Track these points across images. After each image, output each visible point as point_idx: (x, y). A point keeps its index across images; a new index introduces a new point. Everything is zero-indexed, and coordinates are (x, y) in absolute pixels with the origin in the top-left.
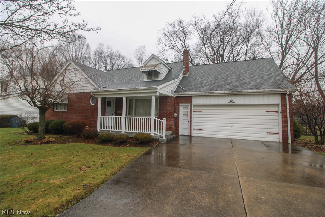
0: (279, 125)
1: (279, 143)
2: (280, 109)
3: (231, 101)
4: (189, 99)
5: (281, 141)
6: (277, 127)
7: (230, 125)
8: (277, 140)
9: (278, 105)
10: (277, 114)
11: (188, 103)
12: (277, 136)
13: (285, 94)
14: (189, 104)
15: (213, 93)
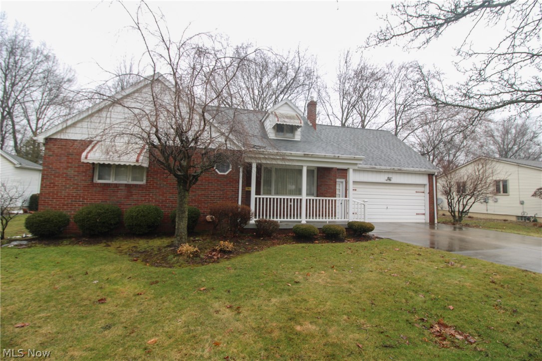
0: (425, 206)
1: (425, 223)
2: (427, 189)
3: (389, 179)
4: (344, 173)
5: (428, 222)
6: (423, 208)
7: (385, 207)
8: (423, 221)
9: (425, 185)
10: (423, 194)
11: (343, 178)
12: (423, 217)
13: (433, 175)
14: (344, 180)
15: (375, 168)
